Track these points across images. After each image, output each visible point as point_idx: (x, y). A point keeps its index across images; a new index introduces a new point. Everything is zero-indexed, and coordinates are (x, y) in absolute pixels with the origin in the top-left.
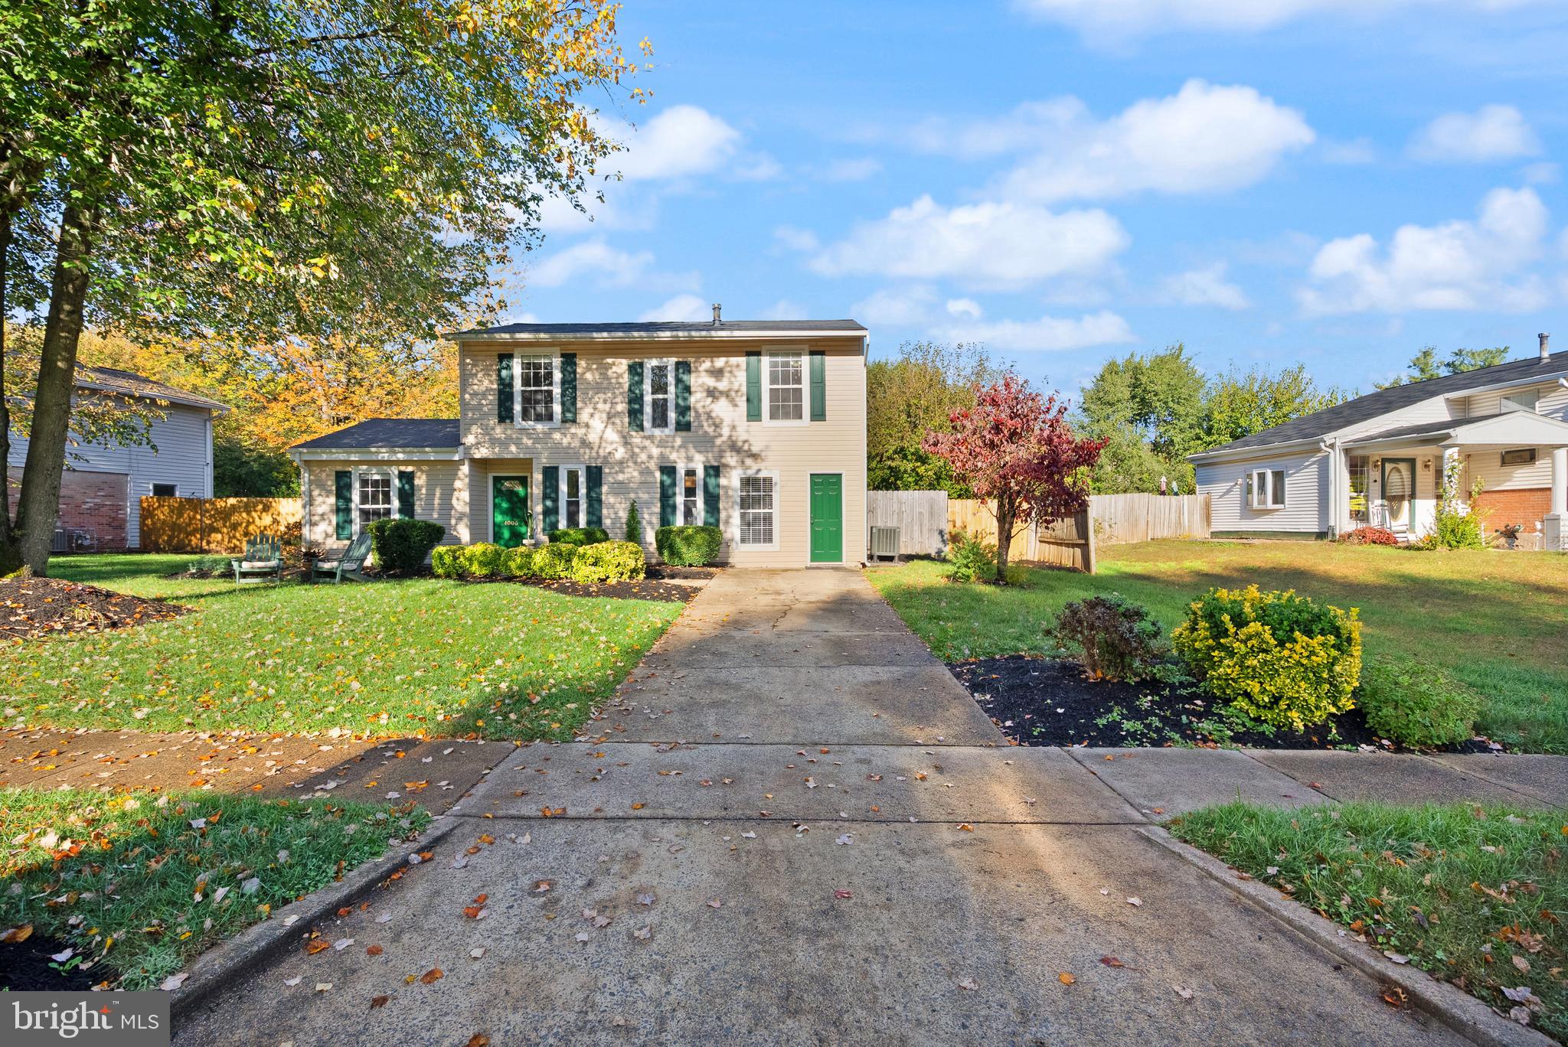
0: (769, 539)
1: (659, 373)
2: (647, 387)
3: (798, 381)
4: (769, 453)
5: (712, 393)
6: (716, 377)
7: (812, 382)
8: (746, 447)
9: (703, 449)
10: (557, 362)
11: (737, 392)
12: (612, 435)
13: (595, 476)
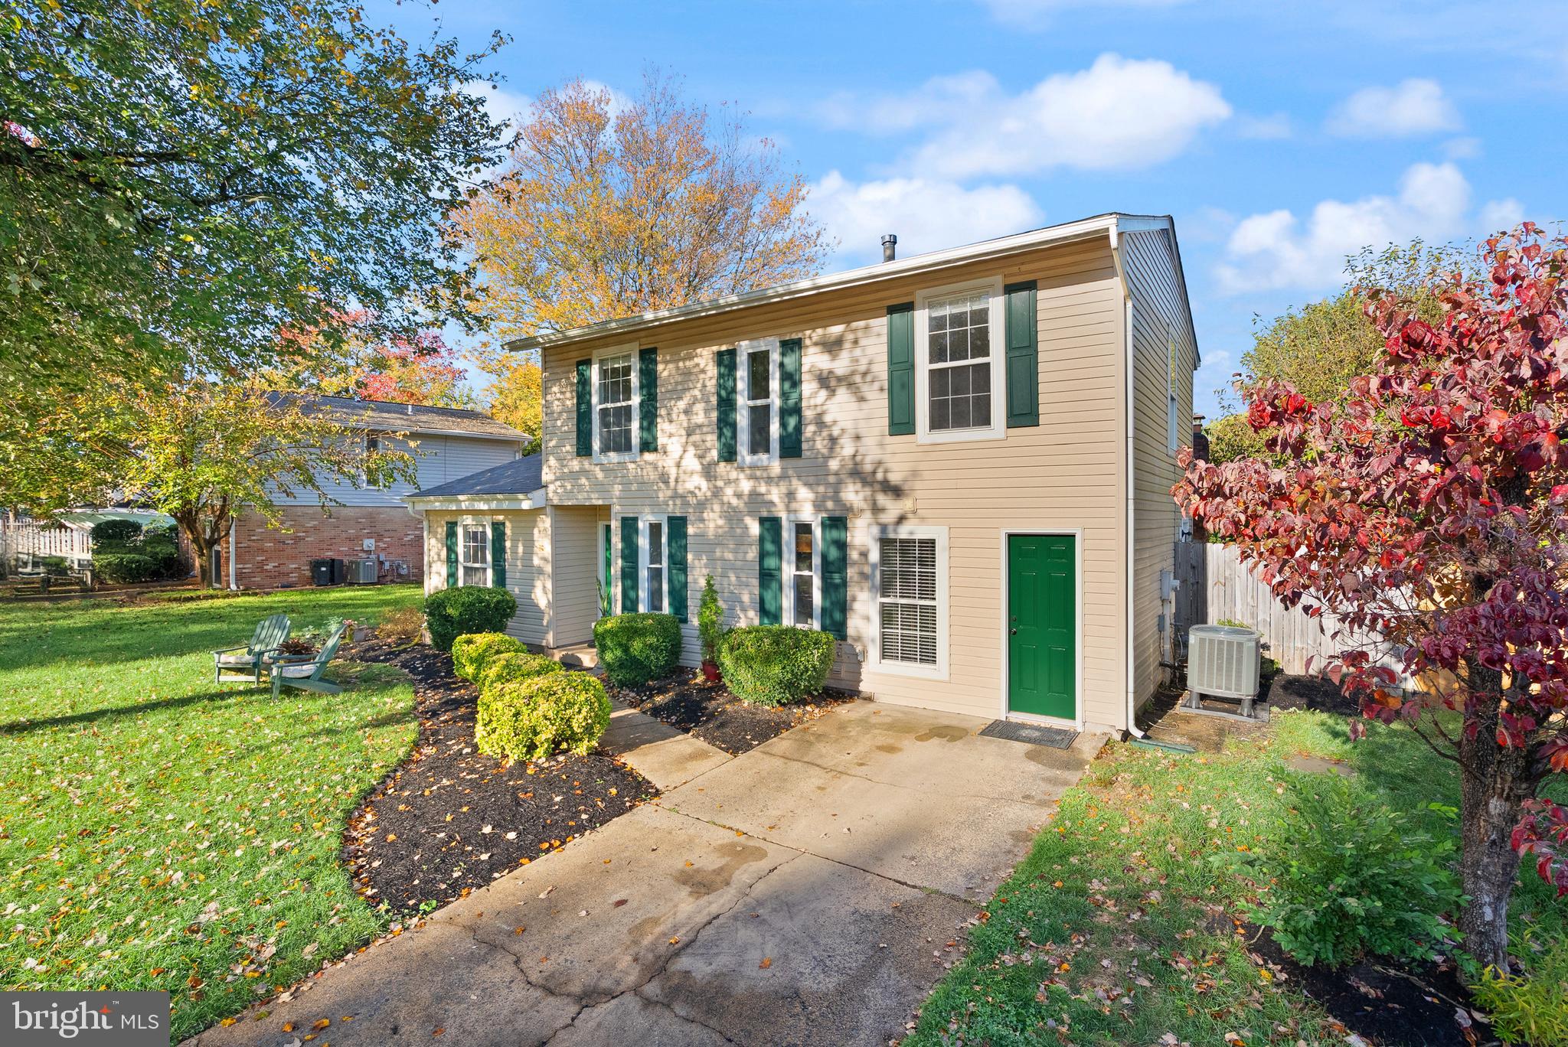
0: (928, 655)
1: (759, 360)
2: (742, 385)
3: (983, 349)
4: (918, 485)
5: (825, 381)
6: (830, 352)
7: (1010, 347)
8: (880, 476)
9: (811, 480)
10: (635, 363)
11: (865, 374)
12: (691, 462)
13: (678, 525)
